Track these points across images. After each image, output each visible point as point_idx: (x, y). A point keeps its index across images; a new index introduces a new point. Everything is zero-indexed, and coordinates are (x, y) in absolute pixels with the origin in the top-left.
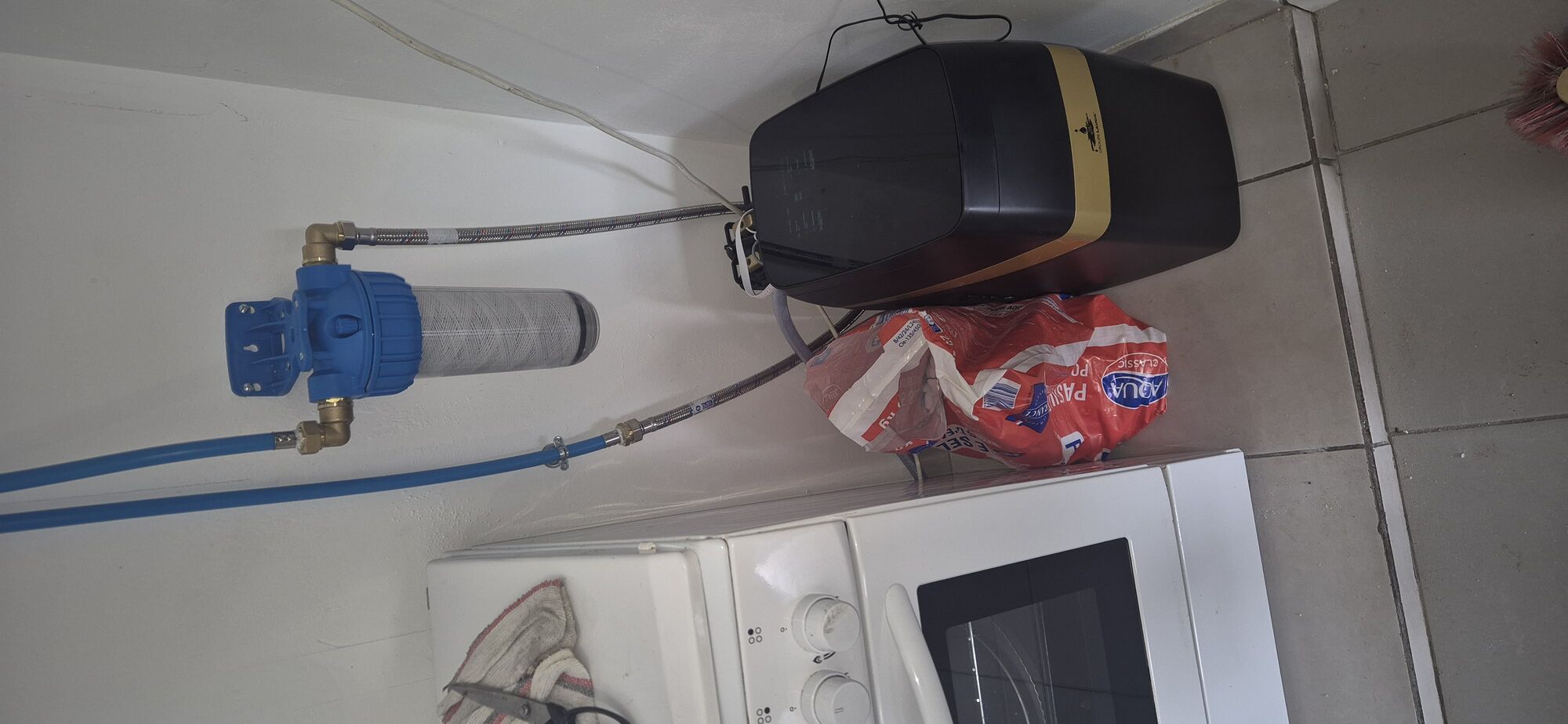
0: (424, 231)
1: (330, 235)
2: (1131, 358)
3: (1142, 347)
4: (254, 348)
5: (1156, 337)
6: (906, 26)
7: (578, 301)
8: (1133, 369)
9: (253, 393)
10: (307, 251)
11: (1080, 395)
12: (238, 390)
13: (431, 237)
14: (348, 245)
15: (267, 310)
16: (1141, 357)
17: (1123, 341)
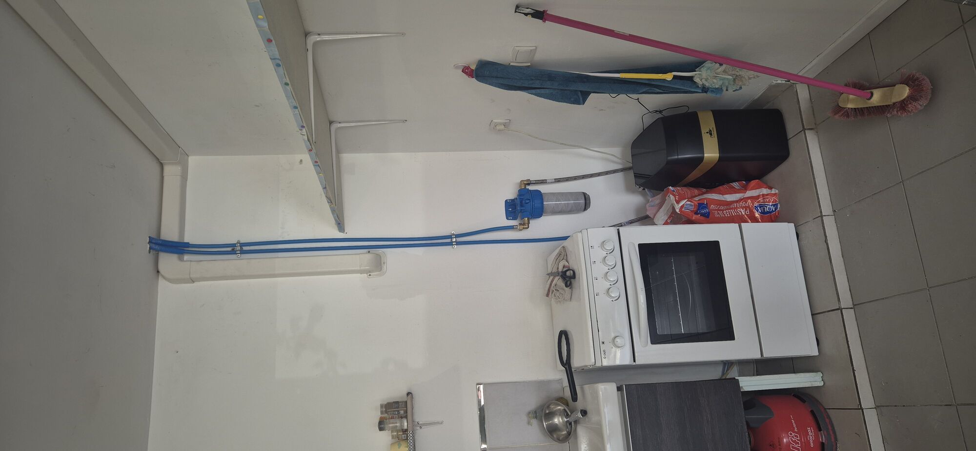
0: (546, 180)
1: (525, 182)
2: (764, 199)
3: (767, 195)
4: (510, 209)
5: (773, 191)
6: (658, 113)
7: (585, 194)
8: (765, 202)
9: (510, 219)
10: (520, 186)
11: (747, 212)
12: (507, 219)
13: (548, 181)
14: (529, 184)
15: (513, 200)
16: (767, 198)
17: (761, 194)
